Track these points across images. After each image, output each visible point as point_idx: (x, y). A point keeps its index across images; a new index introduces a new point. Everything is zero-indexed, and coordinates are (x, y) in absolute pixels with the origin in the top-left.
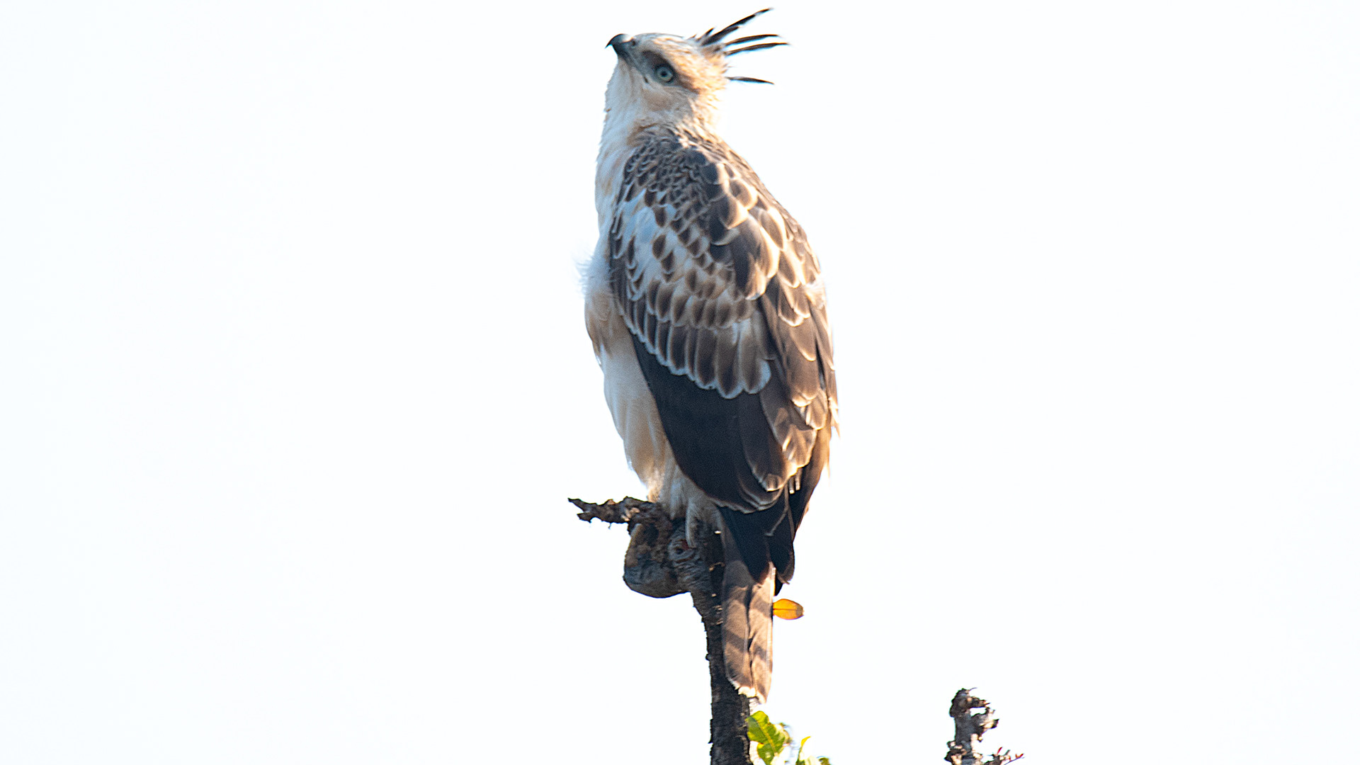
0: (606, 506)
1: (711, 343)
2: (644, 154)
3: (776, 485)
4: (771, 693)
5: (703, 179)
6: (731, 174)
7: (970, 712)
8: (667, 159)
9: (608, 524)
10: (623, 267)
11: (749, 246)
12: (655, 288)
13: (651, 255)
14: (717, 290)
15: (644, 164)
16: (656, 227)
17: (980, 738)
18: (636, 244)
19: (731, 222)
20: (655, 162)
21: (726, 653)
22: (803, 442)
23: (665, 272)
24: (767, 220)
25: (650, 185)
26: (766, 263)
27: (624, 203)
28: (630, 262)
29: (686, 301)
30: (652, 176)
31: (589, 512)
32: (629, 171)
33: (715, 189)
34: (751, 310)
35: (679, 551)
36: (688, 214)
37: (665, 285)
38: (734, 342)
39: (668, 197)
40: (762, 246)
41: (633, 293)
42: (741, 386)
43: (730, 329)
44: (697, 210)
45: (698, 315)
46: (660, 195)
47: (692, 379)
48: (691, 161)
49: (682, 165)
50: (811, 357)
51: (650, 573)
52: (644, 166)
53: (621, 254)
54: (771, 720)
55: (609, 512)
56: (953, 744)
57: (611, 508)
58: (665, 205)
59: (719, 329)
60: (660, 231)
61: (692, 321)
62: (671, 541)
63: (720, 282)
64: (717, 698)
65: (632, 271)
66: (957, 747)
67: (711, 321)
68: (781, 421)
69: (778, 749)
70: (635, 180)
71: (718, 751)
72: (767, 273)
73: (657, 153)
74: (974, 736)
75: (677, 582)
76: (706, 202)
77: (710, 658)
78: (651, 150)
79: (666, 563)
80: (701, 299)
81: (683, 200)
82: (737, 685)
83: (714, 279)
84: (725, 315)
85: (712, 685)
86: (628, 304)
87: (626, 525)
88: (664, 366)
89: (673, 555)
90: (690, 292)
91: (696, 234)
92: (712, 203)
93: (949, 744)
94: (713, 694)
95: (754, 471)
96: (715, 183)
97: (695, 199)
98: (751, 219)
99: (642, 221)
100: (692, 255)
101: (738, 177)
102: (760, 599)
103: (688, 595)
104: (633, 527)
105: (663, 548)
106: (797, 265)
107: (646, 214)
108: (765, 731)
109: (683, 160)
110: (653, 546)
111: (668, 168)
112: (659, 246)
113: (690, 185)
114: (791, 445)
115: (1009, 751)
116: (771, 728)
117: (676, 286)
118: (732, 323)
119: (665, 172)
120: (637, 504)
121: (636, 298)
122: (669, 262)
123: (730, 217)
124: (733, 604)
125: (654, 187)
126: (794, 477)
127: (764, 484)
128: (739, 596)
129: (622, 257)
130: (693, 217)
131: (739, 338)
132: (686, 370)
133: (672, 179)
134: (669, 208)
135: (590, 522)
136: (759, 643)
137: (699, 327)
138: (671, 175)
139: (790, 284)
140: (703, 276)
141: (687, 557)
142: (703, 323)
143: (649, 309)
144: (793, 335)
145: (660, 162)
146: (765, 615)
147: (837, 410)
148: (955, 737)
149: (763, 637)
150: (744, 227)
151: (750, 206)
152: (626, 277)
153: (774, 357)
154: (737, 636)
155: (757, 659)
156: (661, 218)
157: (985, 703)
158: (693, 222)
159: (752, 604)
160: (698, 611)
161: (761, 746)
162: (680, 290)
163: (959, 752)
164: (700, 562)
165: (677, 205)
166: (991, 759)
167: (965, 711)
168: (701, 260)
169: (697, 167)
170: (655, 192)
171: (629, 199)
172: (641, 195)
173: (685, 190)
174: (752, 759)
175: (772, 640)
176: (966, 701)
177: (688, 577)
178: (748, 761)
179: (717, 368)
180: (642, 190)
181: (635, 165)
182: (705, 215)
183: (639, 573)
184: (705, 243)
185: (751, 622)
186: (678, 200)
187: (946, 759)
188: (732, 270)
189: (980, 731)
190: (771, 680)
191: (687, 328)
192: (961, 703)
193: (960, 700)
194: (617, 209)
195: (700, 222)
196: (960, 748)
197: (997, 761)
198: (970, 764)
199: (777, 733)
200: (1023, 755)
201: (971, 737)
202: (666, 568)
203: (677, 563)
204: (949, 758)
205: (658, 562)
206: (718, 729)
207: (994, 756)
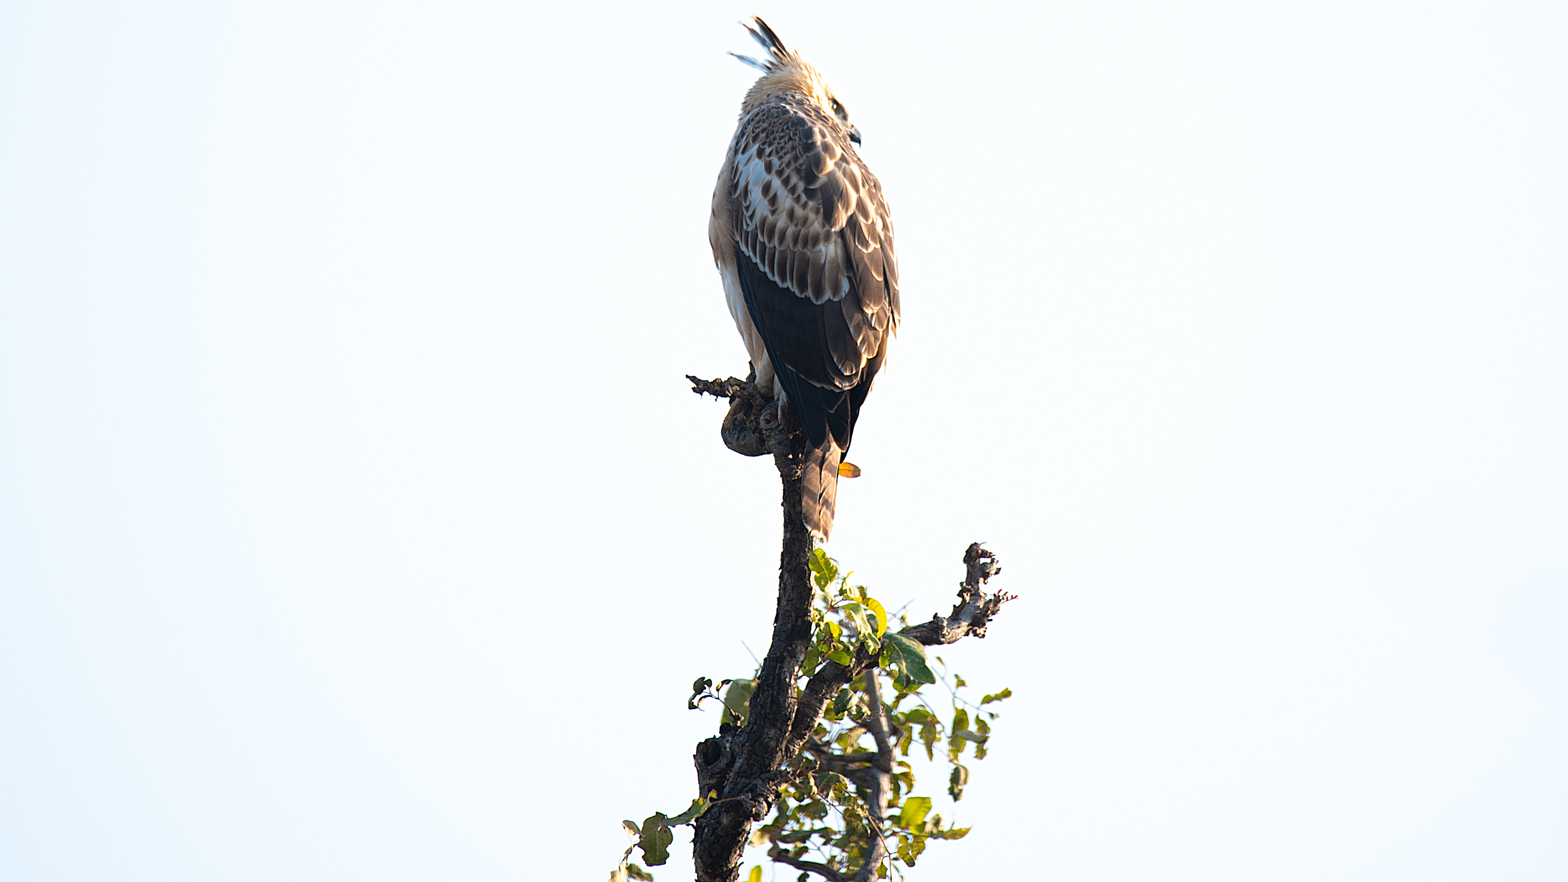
2: (757, 118)
4: (830, 535)
6: (823, 136)
7: (979, 561)
9: (715, 397)
10: (740, 204)
12: (764, 220)
13: (761, 196)
14: (809, 222)
15: (756, 126)
16: (765, 173)
17: (986, 581)
18: (749, 187)
20: (765, 125)
23: (771, 208)
24: (848, 171)
26: (846, 204)
29: (786, 231)
31: (701, 386)
35: (768, 421)
36: (788, 164)
39: (774, 151)
40: (844, 191)
43: (820, 251)
44: (796, 161)
48: (793, 124)
50: (881, 278)
51: (745, 436)
52: (756, 128)
53: (737, 194)
55: (716, 388)
56: (964, 585)
57: (718, 385)
59: (810, 251)
60: (768, 177)
62: (762, 414)
63: (812, 216)
64: (788, 535)
65: (747, 208)
66: (967, 587)
67: (805, 245)
69: (830, 579)
71: (786, 576)
72: (847, 211)
73: (767, 118)
74: (981, 580)
75: (764, 445)
76: (802, 156)
77: (784, 504)
78: (763, 115)
79: (757, 430)
80: (797, 229)
81: (785, 154)
82: (809, 529)
83: (808, 213)
85: (784, 526)
87: (728, 399)
89: (763, 424)
90: (790, 223)
91: (794, 180)
92: (807, 157)
93: (961, 584)
94: (785, 532)
97: (794, 152)
101: (829, 139)
102: (830, 462)
103: (772, 455)
104: (733, 401)
105: (756, 419)
108: (822, 564)
110: (748, 416)
111: (775, 129)
112: (766, 189)
113: (791, 143)
115: (1006, 593)
116: (827, 562)
117: (779, 219)
119: (773, 132)
120: (738, 383)
122: (773, 201)
123: (820, 169)
124: (811, 467)
125: (764, 144)
128: (816, 460)
129: (738, 197)
130: (792, 167)
131: (825, 261)
133: (778, 138)
135: (701, 394)
136: (827, 497)
139: (865, 222)
140: (799, 212)
141: (773, 427)
142: (799, 247)
144: (866, 259)
145: (769, 125)
146: (832, 475)
147: (899, 320)
148: (967, 578)
149: (830, 492)
154: (812, 491)
155: (824, 509)
156: (769, 168)
157: (992, 555)
158: (792, 170)
160: (778, 468)
161: (818, 575)
162: (782, 221)
163: (969, 590)
164: (783, 431)
165: (780, 158)
166: (993, 598)
167: (976, 560)
168: (798, 200)
171: (743, 152)
172: (754, 149)
173: (787, 145)
174: (812, 584)
175: (835, 495)
176: (977, 552)
177: (772, 442)
178: (809, 585)
182: (801, 165)
183: (736, 437)
184: (801, 186)
185: (822, 481)
186: (781, 154)
187: (958, 595)
188: (821, 206)
189: (986, 576)
192: (974, 554)
193: (973, 551)
195: (798, 171)
196: (970, 587)
197: (997, 600)
198: (977, 601)
199: (831, 566)
200: (1016, 596)
201: (979, 580)
202: (757, 434)
203: (766, 430)
204: (960, 595)
205: (751, 429)
206: (786, 559)
207: (995, 595)
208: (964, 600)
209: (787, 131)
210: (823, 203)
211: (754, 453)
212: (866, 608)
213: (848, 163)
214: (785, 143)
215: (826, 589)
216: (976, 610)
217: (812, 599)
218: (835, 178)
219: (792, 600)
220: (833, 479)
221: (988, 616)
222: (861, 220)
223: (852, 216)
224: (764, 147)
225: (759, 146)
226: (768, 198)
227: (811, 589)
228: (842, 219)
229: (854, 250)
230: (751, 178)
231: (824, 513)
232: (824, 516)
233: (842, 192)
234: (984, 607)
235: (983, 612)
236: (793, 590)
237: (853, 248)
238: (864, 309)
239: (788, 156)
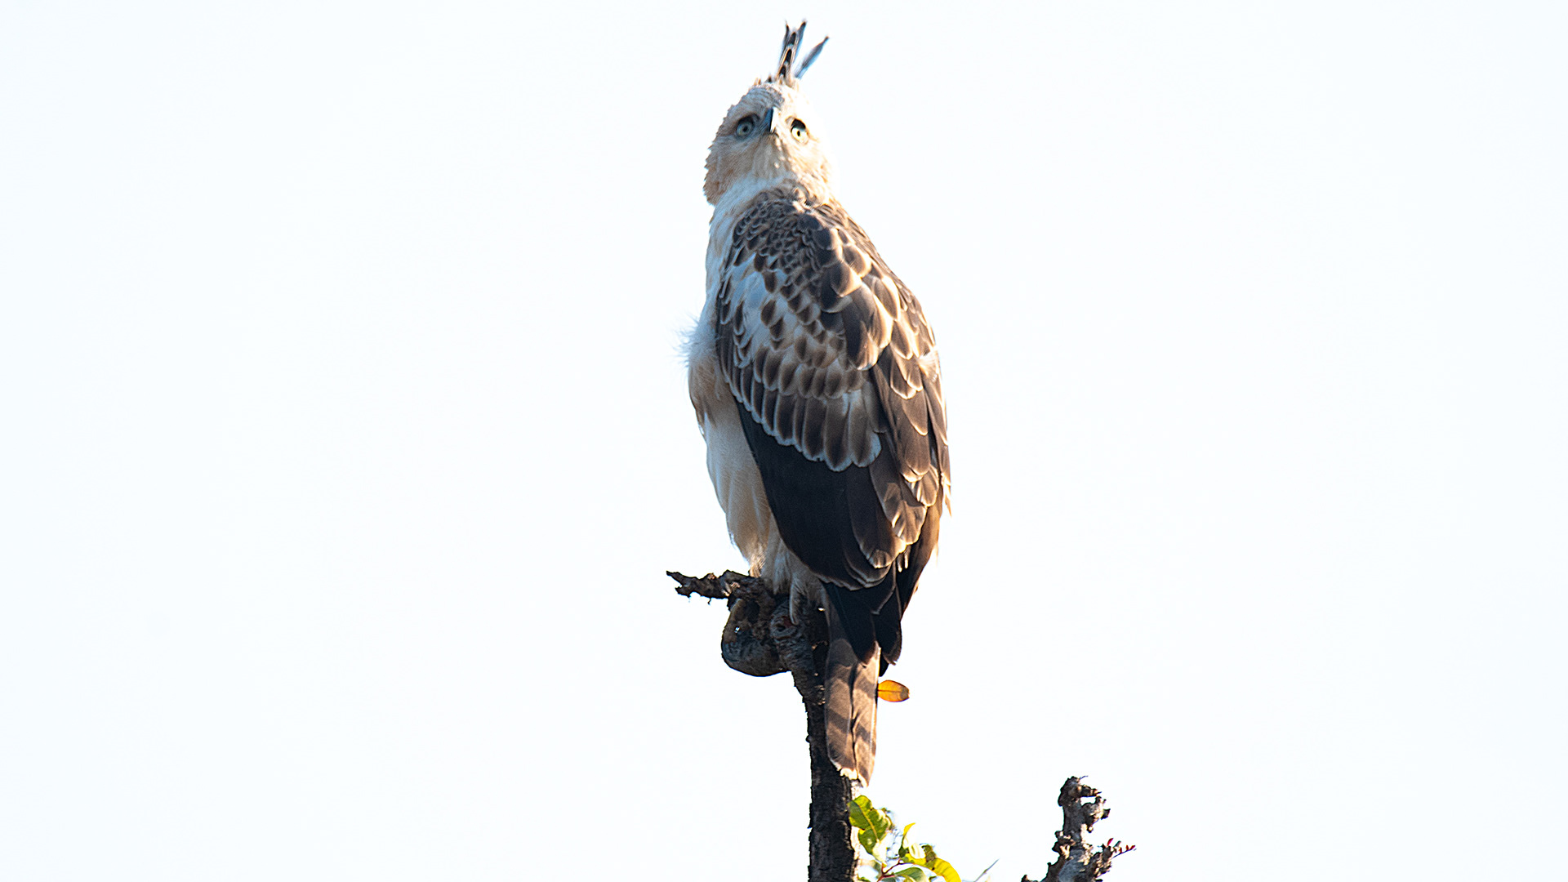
0: (706, 581)
1: (820, 413)
2: (755, 217)
3: (885, 563)
5: (815, 244)
6: (845, 240)
7: (1080, 801)
8: (779, 223)
9: (708, 599)
10: (730, 333)
11: (862, 315)
12: (763, 355)
13: (760, 321)
14: (827, 359)
15: (754, 227)
16: (766, 292)
17: (1090, 829)
18: (744, 309)
19: (843, 290)
20: (766, 226)
21: (828, 732)
22: (912, 518)
23: (774, 339)
24: (881, 288)
25: (760, 250)
26: (878, 333)
27: (732, 267)
28: (738, 329)
29: (796, 368)
30: (763, 240)
31: (688, 586)
32: (738, 234)
33: (827, 255)
34: (862, 380)
35: (781, 628)
36: (799, 280)
37: (773, 352)
38: (844, 413)
39: (779, 262)
40: (876, 314)
41: (740, 360)
42: (850, 458)
43: (841, 399)
44: (809, 277)
45: (807, 384)
46: (771, 260)
47: (800, 450)
48: (803, 225)
49: (794, 230)
50: (923, 431)
51: (750, 650)
52: (754, 229)
53: (728, 319)
54: (873, 805)
55: (709, 587)
56: (1061, 834)
57: (711, 582)
58: (776, 270)
59: (827, 398)
60: (771, 297)
61: (801, 389)
62: (772, 618)
63: (830, 351)
64: (818, 781)
65: (740, 338)
66: (1065, 837)
67: (821, 391)
68: (891, 495)
69: (880, 836)
70: (745, 244)
71: (818, 836)
72: (879, 343)
73: (769, 216)
74: (1084, 827)
75: (778, 659)
76: (818, 268)
77: (810, 739)
78: (763, 213)
79: (767, 640)
80: (811, 368)
81: (795, 265)
82: (839, 767)
83: (825, 348)
84: (835, 385)
85: (812, 768)
86: (734, 370)
87: (726, 601)
88: (771, 436)
89: (774, 632)
90: (800, 360)
91: (807, 300)
92: (825, 269)
93: (1057, 834)
94: (813, 777)
95: (861, 547)
96: (829, 249)
97: (807, 265)
98: (865, 286)
99: (750, 286)
100: (802, 322)
101: (852, 244)
102: (865, 678)
103: (789, 673)
104: (733, 603)
105: (765, 624)
106: (911, 337)
107: (756, 279)
108: (867, 817)
109: (795, 224)
110: (754, 622)
111: (780, 232)
112: (768, 312)
113: (802, 250)
114: (900, 521)
115: (1119, 842)
116: (873, 813)
117: (785, 353)
118: (842, 394)
119: (776, 236)
120: (738, 578)
121: (742, 366)
122: (778, 329)
123: (842, 284)
124: (836, 683)
125: (764, 251)
126: (902, 554)
127: (872, 561)
128: (843, 675)
129: (729, 323)
130: (805, 283)
131: (848, 412)
132: (794, 440)
133: (784, 245)
134: (780, 273)
135: (689, 596)
136: (862, 724)
137: (807, 396)
138: (782, 240)
139: (904, 357)
140: (813, 344)
141: (789, 634)
142: (813, 392)
143: (756, 377)
144: (905, 408)
145: (772, 226)
146: (869, 696)
147: (950, 487)
148: (1064, 826)
149: (867, 718)
150: (857, 294)
151: (863, 274)
152: (733, 343)
153: (885, 431)
154: (840, 716)
155: (860, 741)
156: (771, 283)
157: (1096, 792)
158: (805, 288)
159: (856, 683)
160: (799, 691)
161: (862, 832)
162: (789, 358)
163: (1068, 842)
164: (802, 640)
165: (788, 271)
166: (1101, 850)
167: (1075, 800)
168: (812, 328)
169: (810, 232)
170: (765, 257)
171: (738, 263)
172: (751, 259)
173: (797, 255)
174: (853, 845)
175: (875, 722)
176: (1077, 789)
177: (789, 656)
178: (849, 847)
179: (825, 439)
180: (750, 255)
181: (745, 228)
182: (817, 281)
183: (739, 651)
184: (816, 310)
185: (854, 702)
186: (789, 265)
187: (1054, 849)
188: (844, 338)
189: (1090, 821)
190: (873, 763)
191: (795, 397)
192: (1071, 792)
193: (1071, 789)
194: (725, 274)
195: (812, 288)
196: (1068, 838)
197: (1107, 852)
198: (1079, 855)
199: (880, 818)
200: (1133, 847)
201: (1080, 827)
202: (766, 645)
203: (779, 640)
204: (1056, 848)
205: (759, 639)
206: (817, 813)
207: (1103, 846)
208: (1062, 856)
209: (798, 235)
210: (846, 334)
211: (764, 673)
212: (933, 874)
213: (879, 276)
214: (795, 252)
215: (874, 850)
216: (1080, 868)
217: (855, 866)
218: (862, 299)
219: (827, 869)
220: (870, 700)
221: (1096, 876)
222: (897, 353)
223: (885, 350)
224: (765, 255)
225: (758, 255)
226: (770, 325)
227: (853, 851)
228: (873, 354)
229: (890, 396)
230: (747, 297)
231: (860, 746)
232: (861, 751)
233: (872, 316)
234: (1089, 863)
235: (1089, 871)
236: (828, 855)
237: (887, 394)
238: (904, 475)
239: (799, 269)
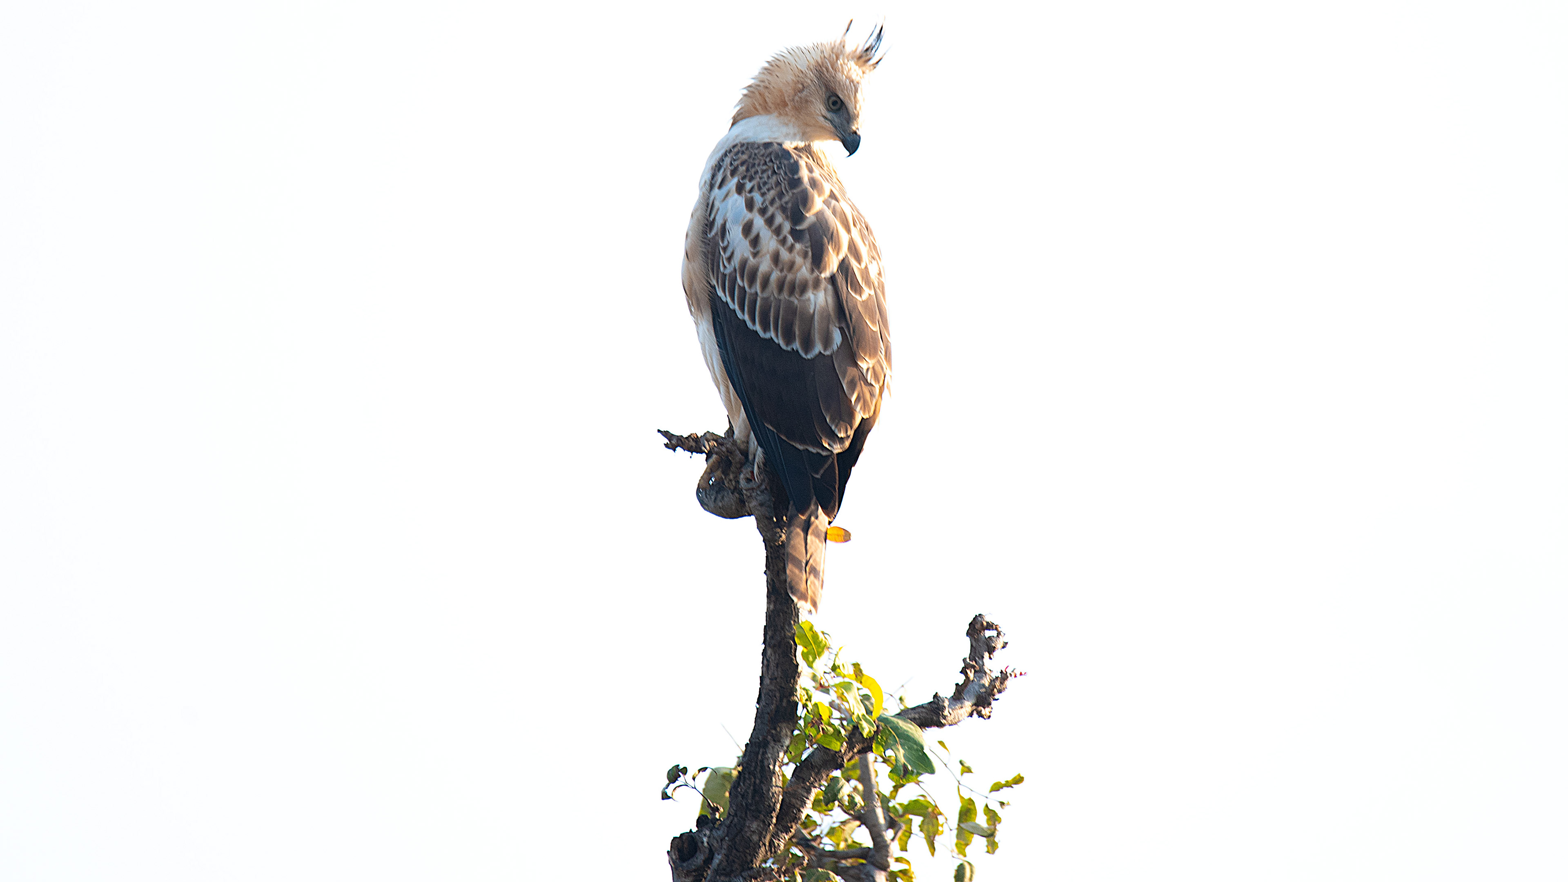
0: (689, 439)
1: (792, 311)
6: (811, 170)
7: (984, 634)
9: (690, 454)
11: (824, 231)
12: (744, 263)
14: (796, 266)
17: (992, 656)
18: (727, 226)
19: (808, 211)
20: (745, 157)
21: (788, 572)
23: (752, 250)
24: (838, 209)
26: (837, 246)
27: (716, 190)
28: (723, 242)
31: (674, 442)
33: (796, 182)
34: (824, 284)
35: (748, 480)
36: (772, 202)
37: (752, 261)
38: (812, 311)
40: (835, 232)
41: (725, 267)
42: (818, 348)
44: (780, 199)
45: (781, 287)
46: (748, 186)
51: (723, 497)
53: (713, 233)
54: (815, 628)
55: (692, 444)
56: (967, 660)
57: (694, 441)
60: (749, 216)
62: (741, 472)
63: (799, 260)
64: (772, 607)
66: (971, 662)
67: (792, 292)
69: (820, 654)
71: (769, 652)
72: (838, 254)
74: (987, 654)
75: (744, 506)
77: (767, 572)
79: (737, 489)
80: (783, 274)
81: (768, 190)
82: (795, 599)
83: (794, 256)
84: (804, 288)
85: (767, 597)
87: (704, 456)
89: (743, 483)
90: (774, 268)
91: (779, 219)
93: (964, 659)
94: (769, 603)
97: (778, 189)
98: (826, 208)
100: (775, 237)
101: (816, 174)
102: (817, 526)
103: (753, 517)
104: (710, 458)
105: (735, 477)
106: (863, 250)
108: (810, 638)
110: (726, 475)
112: (747, 228)
113: (774, 178)
115: (1015, 670)
116: (815, 636)
118: (810, 295)
120: (716, 439)
121: (727, 272)
122: (755, 242)
124: (795, 532)
125: (744, 178)
130: (778, 203)
131: (814, 310)
132: (772, 334)
134: (757, 197)
135: (674, 450)
136: (814, 565)
140: (785, 255)
141: (754, 487)
142: (785, 295)
145: (750, 157)
148: (970, 653)
149: (818, 559)
155: (812, 577)
156: (750, 205)
157: (997, 627)
159: (810, 531)
160: (760, 532)
161: (805, 650)
163: (973, 666)
164: (764, 492)
165: (763, 195)
166: (999, 675)
167: (980, 632)
168: (783, 242)
171: (720, 187)
172: (733, 183)
173: (770, 181)
174: (798, 661)
176: (981, 624)
177: (754, 504)
178: (795, 662)
182: (786, 203)
183: (713, 497)
184: (787, 227)
187: (961, 672)
188: (809, 250)
189: (991, 650)
190: (821, 596)
192: (977, 626)
193: (977, 623)
195: (783, 209)
196: (973, 663)
197: (1004, 677)
198: (981, 678)
199: (820, 640)
201: (984, 654)
202: (736, 494)
203: (746, 490)
204: (963, 672)
205: (730, 489)
206: (770, 633)
207: (1002, 672)
208: (967, 677)
209: (771, 164)
210: (811, 246)
211: (733, 516)
212: (860, 686)
213: (837, 200)
214: (768, 177)
215: (814, 665)
216: (981, 688)
217: (799, 677)
218: (824, 218)
219: (776, 680)
220: (820, 545)
221: (994, 695)
222: (854, 263)
223: (843, 260)
224: (745, 181)
227: (797, 665)
231: (811, 583)
234: (989, 685)
235: (989, 691)
236: (777, 667)
237: (845, 296)
238: (859, 363)
